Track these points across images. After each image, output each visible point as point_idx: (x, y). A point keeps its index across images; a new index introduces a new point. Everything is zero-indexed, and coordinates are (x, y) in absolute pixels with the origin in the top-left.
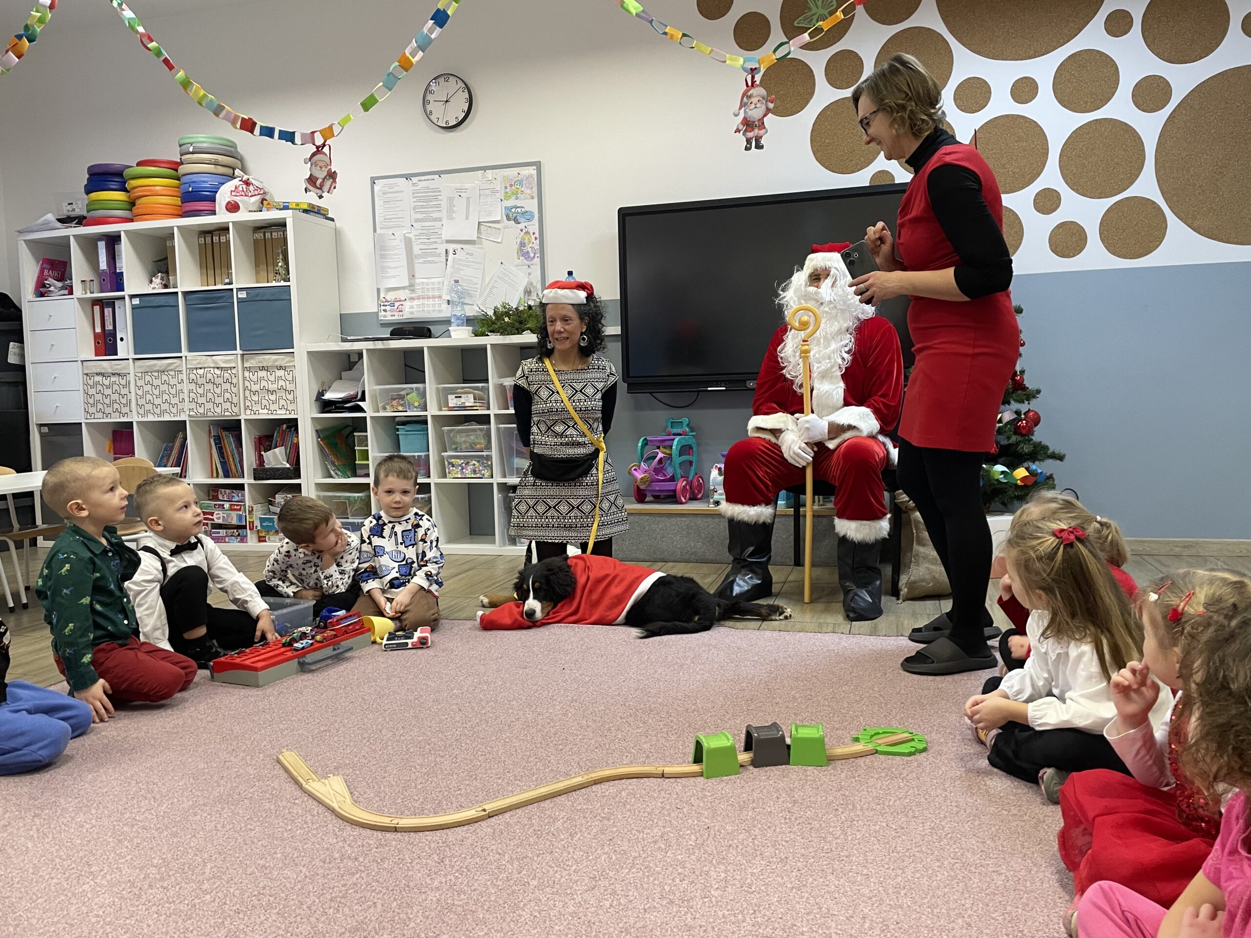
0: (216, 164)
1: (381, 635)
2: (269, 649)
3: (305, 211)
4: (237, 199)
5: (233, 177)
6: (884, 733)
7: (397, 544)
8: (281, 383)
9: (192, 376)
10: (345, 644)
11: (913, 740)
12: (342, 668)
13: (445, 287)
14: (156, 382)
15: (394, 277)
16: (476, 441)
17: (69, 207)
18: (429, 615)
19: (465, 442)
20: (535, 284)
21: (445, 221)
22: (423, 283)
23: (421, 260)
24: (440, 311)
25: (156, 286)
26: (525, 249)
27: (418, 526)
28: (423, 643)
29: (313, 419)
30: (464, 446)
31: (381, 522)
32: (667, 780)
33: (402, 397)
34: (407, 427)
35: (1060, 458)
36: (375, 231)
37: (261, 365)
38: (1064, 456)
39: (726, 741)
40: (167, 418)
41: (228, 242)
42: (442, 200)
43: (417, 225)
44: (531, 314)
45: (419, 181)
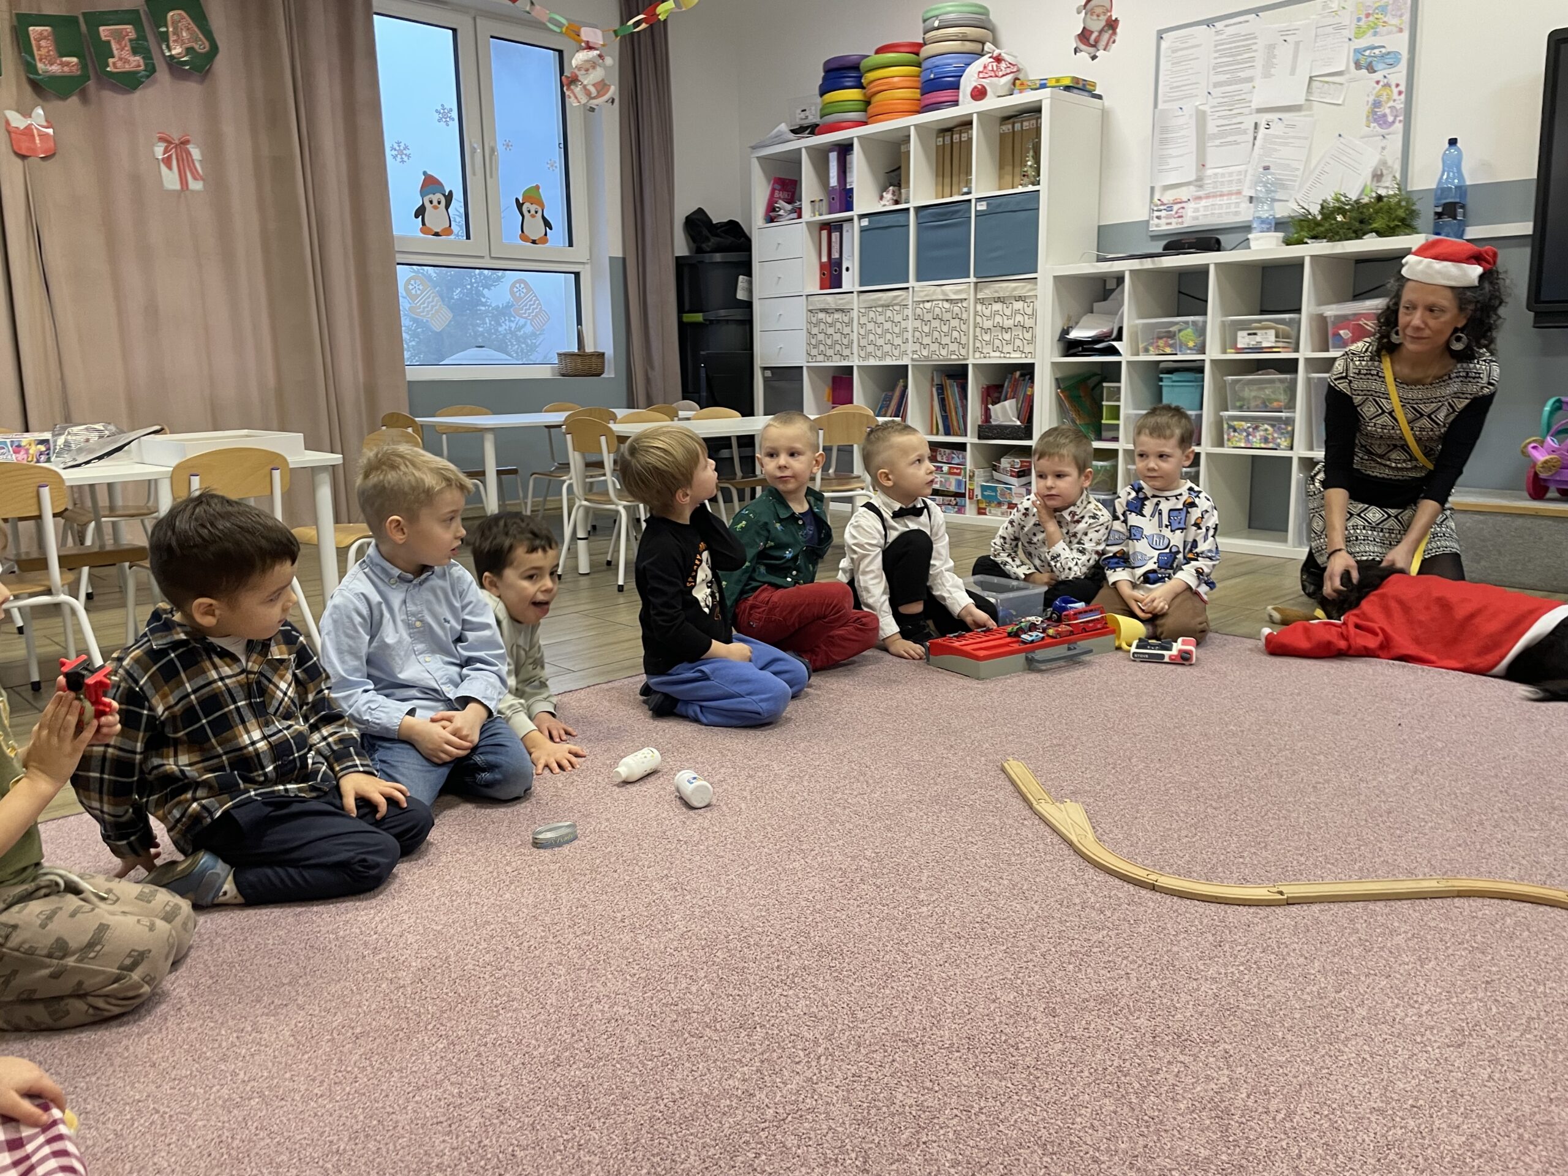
0: (965, 39)
1: (1129, 641)
3: (1067, 88)
4: (984, 82)
5: (981, 54)
7: (1160, 526)
8: (1019, 318)
9: (919, 311)
10: (1083, 644)
12: (1078, 673)
13: (1249, 177)
14: (881, 319)
15: (1176, 169)
16: (1273, 396)
17: (803, 115)
18: (1195, 623)
19: (1255, 397)
20: (1390, 163)
21: (1257, 82)
22: (1216, 174)
23: (1217, 142)
24: (1237, 213)
25: (887, 204)
26: (1380, 111)
27: (1193, 505)
28: (1184, 658)
29: (1053, 364)
30: (1253, 404)
31: (1141, 495)
33: (1171, 335)
34: (1174, 377)
36: (1156, 105)
37: (996, 295)
40: (889, 362)
41: (970, 139)
42: (1256, 51)
43: (1216, 92)
44: (1381, 208)
45: (1226, 26)
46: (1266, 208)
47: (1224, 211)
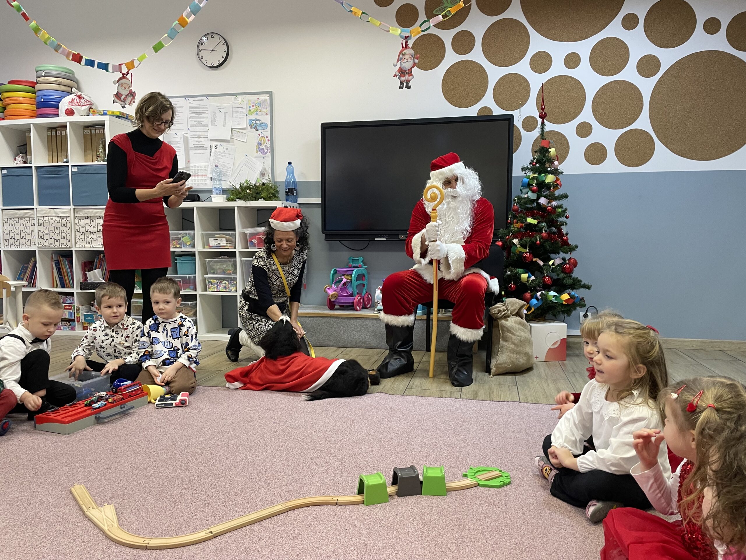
0: (60, 84)
1: (155, 398)
2: (75, 408)
3: (118, 117)
4: (73, 107)
5: (71, 93)
6: (483, 471)
7: (167, 337)
9: (41, 221)
10: (129, 404)
11: (502, 476)
12: (126, 421)
13: (209, 169)
14: (17, 225)
16: (227, 268)
18: (189, 384)
19: (220, 268)
20: (267, 169)
21: (210, 127)
22: (195, 166)
23: (194, 152)
24: (206, 184)
25: (19, 162)
26: (261, 147)
27: (182, 325)
28: (183, 403)
30: (219, 271)
31: (157, 322)
32: (340, 507)
33: (179, 239)
34: (182, 258)
35: (588, 287)
37: (86, 215)
38: (591, 286)
39: (380, 479)
40: (24, 248)
41: (66, 135)
42: (208, 113)
43: (192, 129)
44: (264, 189)
45: (194, 100)
46: (218, 183)
47: (200, 183)
